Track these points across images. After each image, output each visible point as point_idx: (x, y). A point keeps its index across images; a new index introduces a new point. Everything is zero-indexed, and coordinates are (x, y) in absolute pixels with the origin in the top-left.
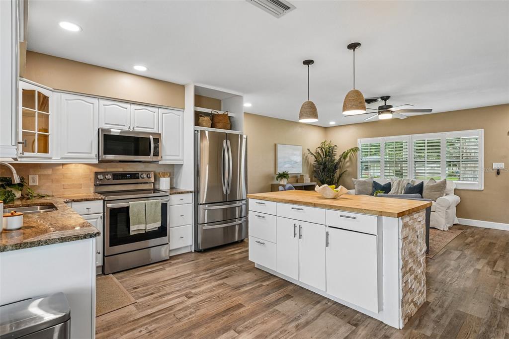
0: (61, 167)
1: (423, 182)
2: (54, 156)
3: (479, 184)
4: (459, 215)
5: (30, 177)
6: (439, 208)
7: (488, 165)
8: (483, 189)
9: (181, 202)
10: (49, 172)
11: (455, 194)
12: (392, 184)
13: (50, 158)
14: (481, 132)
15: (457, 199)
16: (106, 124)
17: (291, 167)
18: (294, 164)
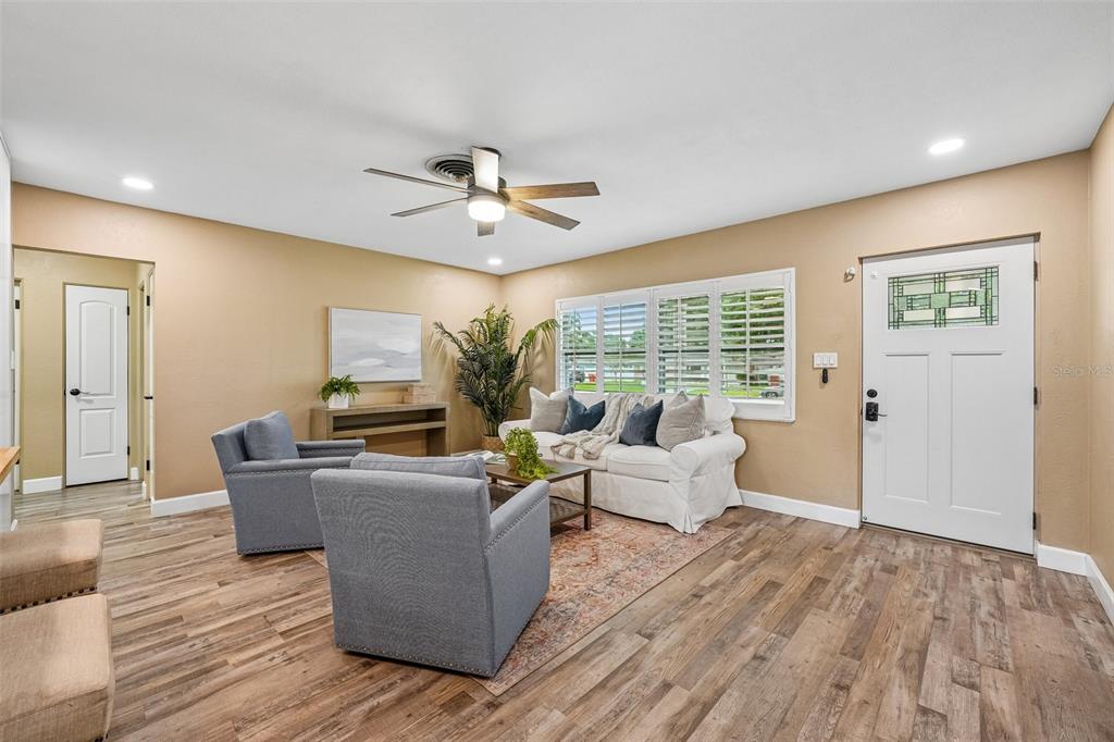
1: (662, 401)
3: (783, 408)
4: (740, 481)
6: (674, 473)
7: (804, 358)
8: (794, 419)
11: (735, 432)
12: (606, 405)
14: (791, 272)
15: (738, 444)
17: (381, 365)
18: (393, 359)
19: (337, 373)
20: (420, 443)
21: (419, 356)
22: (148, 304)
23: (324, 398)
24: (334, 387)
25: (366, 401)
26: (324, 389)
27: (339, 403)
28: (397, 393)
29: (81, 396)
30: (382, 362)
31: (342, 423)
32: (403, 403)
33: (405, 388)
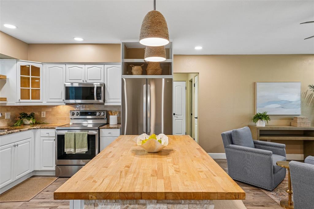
0: (56, 107)
2: (43, 101)
5: (42, 112)
9: (109, 135)
10: (50, 110)
13: (42, 102)
16: (70, 80)
17: (279, 107)
18: (285, 104)
19: (259, 111)
20: (300, 147)
21: (300, 102)
22: (194, 86)
23: (254, 121)
24: (259, 117)
25: (273, 124)
26: (255, 118)
27: (261, 124)
28: (287, 121)
29: (175, 116)
30: (279, 106)
31: (263, 133)
32: (290, 125)
33: (292, 119)
